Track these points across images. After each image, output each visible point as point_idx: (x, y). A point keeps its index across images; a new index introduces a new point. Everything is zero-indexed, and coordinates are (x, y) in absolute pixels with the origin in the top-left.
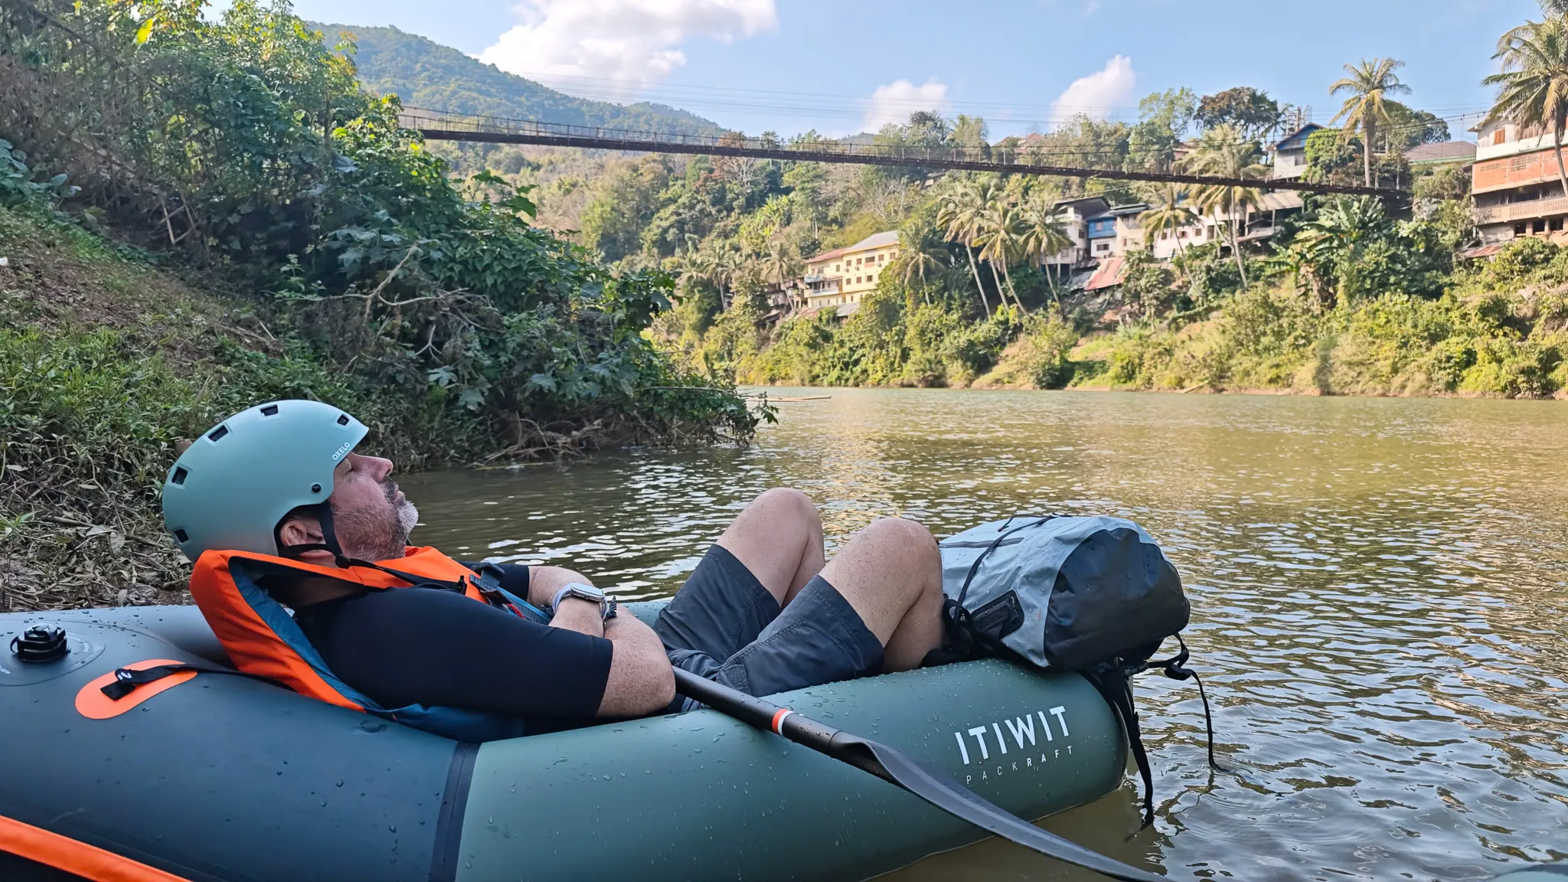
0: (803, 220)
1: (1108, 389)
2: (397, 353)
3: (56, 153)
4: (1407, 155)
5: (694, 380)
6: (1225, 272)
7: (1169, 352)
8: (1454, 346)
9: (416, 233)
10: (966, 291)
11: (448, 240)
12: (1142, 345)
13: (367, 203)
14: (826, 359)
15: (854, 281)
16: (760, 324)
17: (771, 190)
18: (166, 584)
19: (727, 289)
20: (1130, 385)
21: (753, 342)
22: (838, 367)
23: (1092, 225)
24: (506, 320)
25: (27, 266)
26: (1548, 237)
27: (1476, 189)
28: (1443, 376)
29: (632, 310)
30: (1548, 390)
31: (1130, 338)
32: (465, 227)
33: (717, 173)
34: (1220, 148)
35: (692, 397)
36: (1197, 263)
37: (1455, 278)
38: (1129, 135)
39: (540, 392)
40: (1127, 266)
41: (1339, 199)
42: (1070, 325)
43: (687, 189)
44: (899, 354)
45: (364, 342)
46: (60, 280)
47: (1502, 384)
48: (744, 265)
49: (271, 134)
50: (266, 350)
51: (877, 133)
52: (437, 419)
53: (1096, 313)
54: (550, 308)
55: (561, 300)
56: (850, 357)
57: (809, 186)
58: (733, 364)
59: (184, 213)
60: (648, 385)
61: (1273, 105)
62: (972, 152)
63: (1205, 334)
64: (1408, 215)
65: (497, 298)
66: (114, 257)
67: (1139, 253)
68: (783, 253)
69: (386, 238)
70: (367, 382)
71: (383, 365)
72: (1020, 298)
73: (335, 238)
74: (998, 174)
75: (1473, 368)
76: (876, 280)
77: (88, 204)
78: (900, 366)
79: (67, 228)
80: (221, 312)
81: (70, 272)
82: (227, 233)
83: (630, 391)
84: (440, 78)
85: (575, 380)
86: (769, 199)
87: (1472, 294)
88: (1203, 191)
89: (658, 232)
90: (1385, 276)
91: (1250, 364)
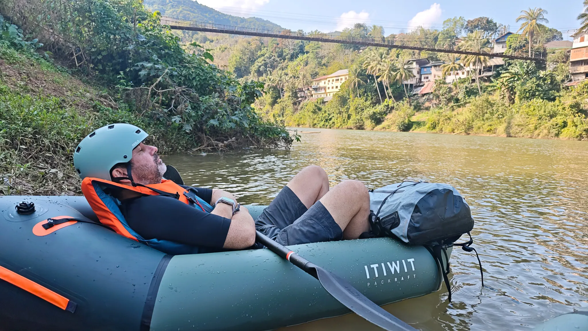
0: (312, 64)
1: (425, 132)
2: (160, 110)
3: (33, 31)
4: (546, 45)
5: (270, 124)
6: (473, 89)
7: (449, 119)
8: (559, 120)
9: (168, 65)
10: (374, 93)
11: (180, 68)
12: (439, 116)
13: (149, 53)
14: (319, 118)
15: (331, 88)
16: (295, 104)
17: (300, 52)
18: (78, 191)
19: (282, 90)
20: (434, 131)
21: (292, 110)
22: (323, 121)
23: (422, 69)
24: (200, 99)
25: (24, 73)
27: (572, 59)
28: (555, 131)
29: (248, 96)
31: (435, 113)
32: (186, 63)
33: (280, 46)
34: (474, 40)
35: (269, 130)
36: (462, 85)
37: (561, 94)
38: (439, 34)
39: (213, 126)
40: (435, 85)
41: (518, 62)
42: (412, 107)
43: (268, 51)
44: (347, 116)
46: (36, 79)
47: (577, 135)
48: (289, 81)
49: (114, 25)
50: (112, 107)
51: (341, 31)
52: (175, 135)
53: (422, 103)
54: (217, 94)
55: (221, 92)
56: (328, 117)
57: (315, 51)
58: (284, 119)
60: (253, 125)
61: (495, 25)
62: (378, 40)
63: (464, 112)
64: (544, 69)
65: (197, 90)
66: (56, 70)
67: (440, 80)
68: (304, 76)
69: (156, 66)
70: (149, 120)
71: (155, 114)
72: (394, 97)
73: (137, 66)
74: (387, 48)
75: (566, 128)
76: (339, 88)
77: (46, 50)
78: (347, 121)
79: (38, 59)
80: (95, 92)
81: (40, 76)
82: (97, 62)
83: (246, 126)
84: (176, 6)
85: (226, 122)
86: (300, 56)
87: (567, 100)
88: (466, 57)
89: (257, 67)
90: (534, 92)
91: (480, 125)
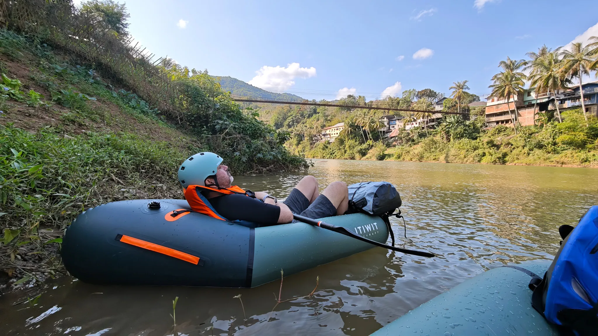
0: (322, 120)
1: (394, 161)
2: (228, 149)
3: (155, 104)
4: (469, 105)
5: (295, 156)
6: (423, 133)
7: (409, 152)
8: (480, 151)
9: (232, 121)
10: (360, 137)
11: (240, 123)
12: (402, 150)
13: (222, 115)
14: (326, 152)
15: (333, 134)
16: (311, 144)
17: (314, 113)
19: (304, 136)
20: (399, 160)
21: (309, 148)
22: (329, 154)
23: (390, 121)
24: (252, 141)
26: (505, 125)
27: (487, 113)
28: (477, 159)
29: (281, 140)
30: (504, 162)
31: (399, 148)
32: (243, 120)
33: (302, 109)
34: (422, 103)
35: (294, 160)
36: (416, 131)
37: (481, 135)
38: (400, 100)
39: (259, 158)
40: (399, 132)
41: (451, 115)
42: (385, 145)
43: (295, 113)
44: (344, 151)
45: (220, 146)
47: (493, 161)
48: (308, 130)
49: (201, 99)
50: (199, 147)
51: (339, 100)
52: (236, 163)
53: (391, 143)
54: (262, 138)
55: (265, 137)
56: (332, 152)
57: (323, 112)
58: (305, 153)
59: (182, 117)
60: (284, 157)
61: (435, 93)
62: (362, 104)
63: (417, 148)
64: (469, 119)
65: (250, 136)
66: (167, 126)
67: (402, 128)
68: (317, 127)
69: (226, 122)
71: (224, 151)
72: (373, 139)
73: (214, 122)
74: (368, 109)
75: (485, 157)
76: (339, 134)
77: (162, 115)
78: (344, 154)
79: (157, 120)
80: (189, 139)
81: (157, 130)
82: (191, 121)
83: (280, 158)
84: (239, 88)
85: (267, 155)
86: (314, 115)
87: (485, 139)
88: (418, 114)
89: (288, 122)
90: (463, 134)
91: (429, 155)
